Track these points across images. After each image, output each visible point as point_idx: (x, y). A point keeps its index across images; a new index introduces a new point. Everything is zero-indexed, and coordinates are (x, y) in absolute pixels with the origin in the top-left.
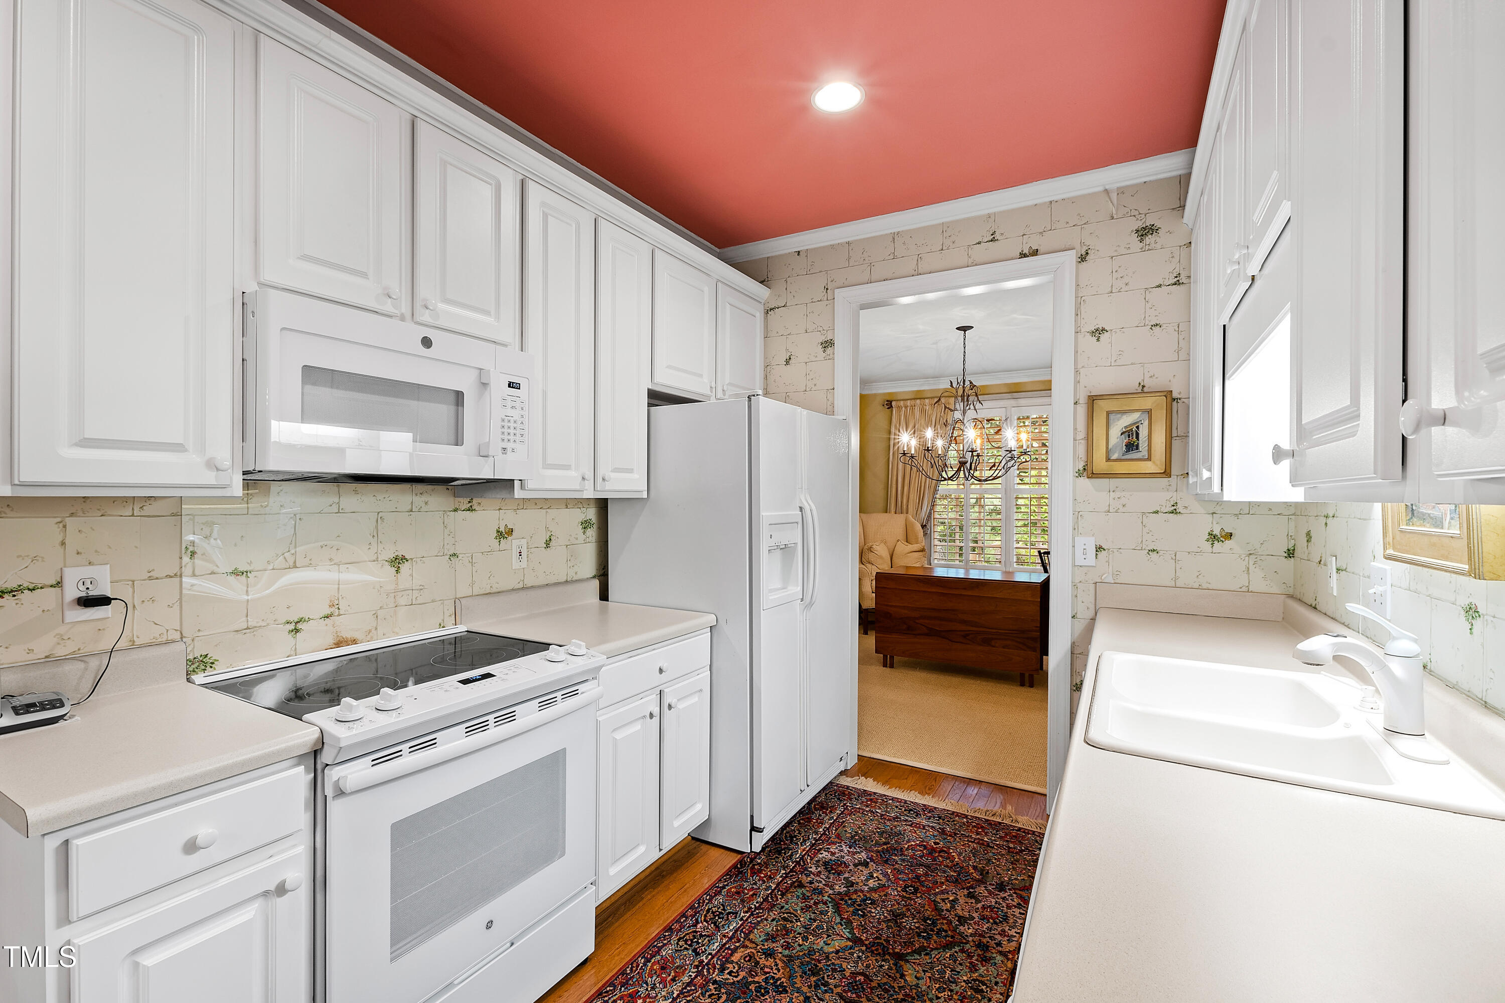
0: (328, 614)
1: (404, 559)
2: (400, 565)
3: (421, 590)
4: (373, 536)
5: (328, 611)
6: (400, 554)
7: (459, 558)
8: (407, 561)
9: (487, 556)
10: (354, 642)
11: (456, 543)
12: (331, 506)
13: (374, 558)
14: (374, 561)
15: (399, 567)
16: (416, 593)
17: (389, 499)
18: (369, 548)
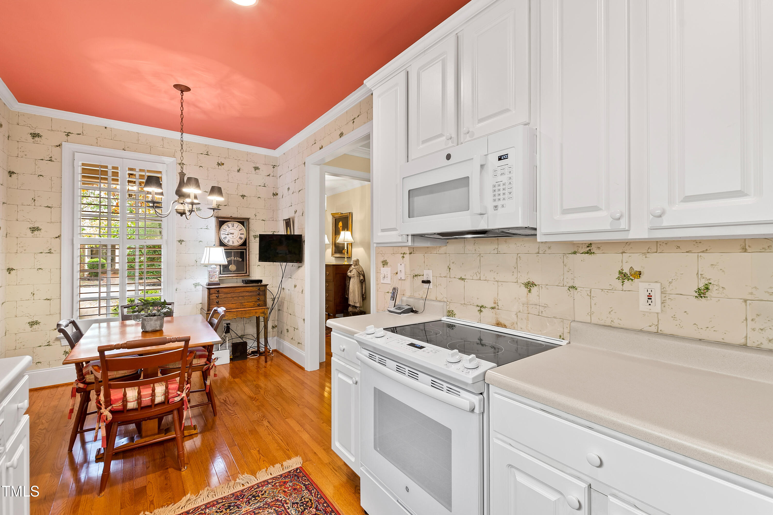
0: (493, 307)
1: (533, 284)
2: (531, 288)
3: (546, 307)
4: (515, 268)
5: (493, 305)
6: (531, 280)
7: (578, 290)
8: (536, 286)
9: (607, 293)
10: (505, 326)
11: (575, 279)
12: (494, 250)
13: (516, 281)
14: (516, 283)
15: (530, 289)
16: (542, 309)
17: (525, 245)
18: (513, 275)
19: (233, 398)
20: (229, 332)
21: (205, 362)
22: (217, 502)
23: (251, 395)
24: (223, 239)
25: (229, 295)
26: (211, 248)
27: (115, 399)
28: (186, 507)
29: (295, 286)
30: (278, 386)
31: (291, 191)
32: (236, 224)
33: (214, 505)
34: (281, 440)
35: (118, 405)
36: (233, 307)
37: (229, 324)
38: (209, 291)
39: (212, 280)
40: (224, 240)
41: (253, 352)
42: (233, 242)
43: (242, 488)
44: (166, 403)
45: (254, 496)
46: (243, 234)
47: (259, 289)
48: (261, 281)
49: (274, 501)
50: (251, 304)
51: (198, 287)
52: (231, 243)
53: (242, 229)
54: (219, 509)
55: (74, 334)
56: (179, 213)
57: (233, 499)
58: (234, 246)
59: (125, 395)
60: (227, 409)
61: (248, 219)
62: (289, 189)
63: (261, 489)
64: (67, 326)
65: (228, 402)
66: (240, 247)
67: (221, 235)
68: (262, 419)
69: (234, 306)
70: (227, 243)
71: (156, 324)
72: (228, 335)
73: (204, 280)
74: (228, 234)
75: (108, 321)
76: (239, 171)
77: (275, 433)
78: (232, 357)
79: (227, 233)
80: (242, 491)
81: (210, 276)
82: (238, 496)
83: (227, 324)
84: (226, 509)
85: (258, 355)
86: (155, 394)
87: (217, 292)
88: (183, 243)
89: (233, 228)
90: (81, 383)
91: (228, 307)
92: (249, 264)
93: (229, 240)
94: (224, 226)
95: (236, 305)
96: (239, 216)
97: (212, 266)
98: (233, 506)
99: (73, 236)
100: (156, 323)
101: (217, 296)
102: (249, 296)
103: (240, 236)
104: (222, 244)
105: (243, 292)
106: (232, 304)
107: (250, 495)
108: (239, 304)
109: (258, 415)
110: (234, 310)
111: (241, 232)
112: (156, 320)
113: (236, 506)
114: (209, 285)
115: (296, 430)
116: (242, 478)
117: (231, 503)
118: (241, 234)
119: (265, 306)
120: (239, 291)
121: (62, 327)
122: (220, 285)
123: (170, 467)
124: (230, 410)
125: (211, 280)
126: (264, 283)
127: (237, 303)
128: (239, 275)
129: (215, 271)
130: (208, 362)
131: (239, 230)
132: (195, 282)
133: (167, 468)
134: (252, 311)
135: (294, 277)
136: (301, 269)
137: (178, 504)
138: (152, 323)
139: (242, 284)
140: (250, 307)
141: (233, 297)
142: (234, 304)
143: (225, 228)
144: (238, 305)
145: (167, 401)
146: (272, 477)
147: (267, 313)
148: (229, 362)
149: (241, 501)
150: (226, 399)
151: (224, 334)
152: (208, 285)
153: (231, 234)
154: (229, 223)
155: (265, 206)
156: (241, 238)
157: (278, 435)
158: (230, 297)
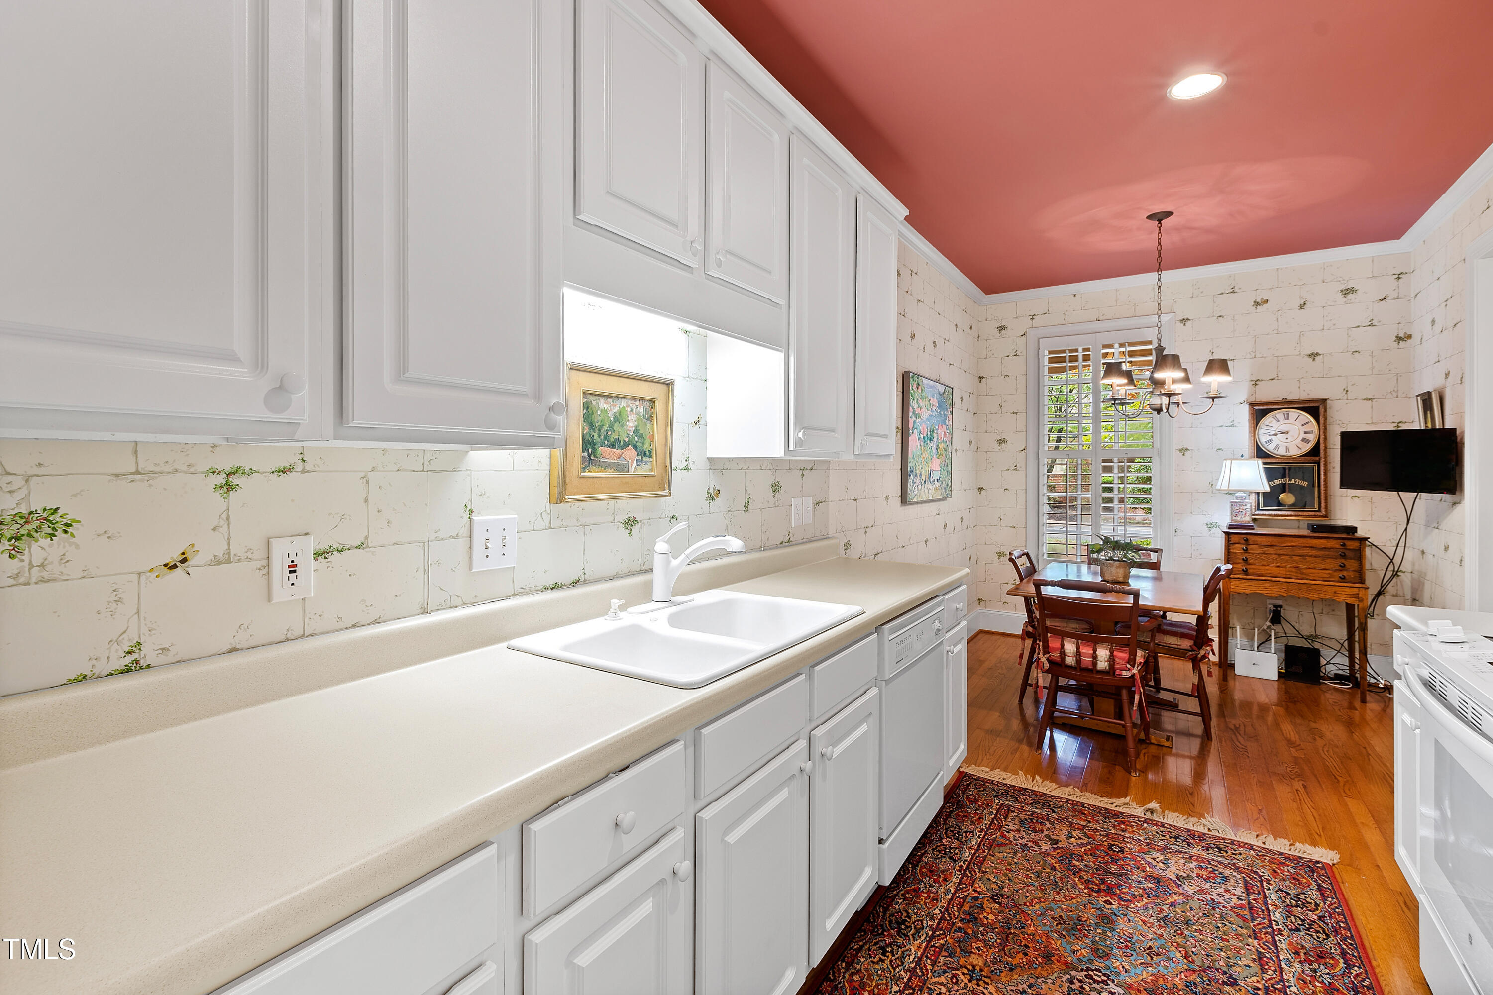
19: (1255, 730)
20: (1279, 622)
21: (1191, 646)
22: (1163, 825)
23: (1293, 739)
24: (1263, 443)
25: (1271, 550)
26: (1233, 461)
27: (1053, 647)
28: (1121, 808)
29: (1446, 548)
30: (1365, 748)
31: (1438, 328)
32: (1294, 414)
33: (1156, 825)
34: (1315, 818)
35: (1055, 655)
36: (1279, 573)
37: (1281, 607)
38: (1227, 539)
39: (1238, 519)
40: (1265, 445)
41: (1337, 677)
42: (1287, 449)
43: (1206, 831)
44: (1111, 673)
45: (1219, 848)
46: (1311, 432)
47: (1344, 545)
48: (1354, 530)
49: (1248, 869)
50: (1324, 574)
51: (1214, 530)
52: (1282, 451)
53: (1308, 423)
54: (1162, 832)
55: (1027, 569)
56: (1154, 410)
57: (1185, 834)
58: (1289, 457)
59: (1062, 646)
60: (1235, 740)
61: (1324, 401)
62: (1433, 322)
63: (1235, 847)
64: (1020, 557)
65: (1242, 732)
66: (1302, 459)
67: (1261, 437)
68: (1293, 777)
69: (1282, 572)
70: (1272, 451)
71: (1117, 573)
72: (1278, 628)
73: (1224, 520)
74: (1275, 435)
75: (1079, 563)
76: (1302, 307)
77: (1308, 804)
78: (1284, 671)
79: (1273, 433)
80: (1204, 834)
81: (1234, 513)
82: (1195, 836)
83: (1275, 606)
84: (1170, 837)
85: (1349, 685)
86: (1096, 655)
87: (1243, 542)
88: (1187, 453)
89: (1287, 421)
90: (1031, 626)
91: (1269, 572)
92: (1326, 494)
93: (1277, 445)
94: (1268, 419)
95: (1286, 571)
96: (1304, 396)
97: (1236, 494)
98: (1181, 840)
99: (1038, 449)
100: (1118, 571)
101: (1243, 549)
102: (1316, 556)
103: (1303, 435)
104: (1260, 453)
105: (1304, 547)
106: (1278, 567)
107: (1214, 844)
108: (1294, 570)
109: (1289, 769)
110: (1281, 579)
111: (1308, 428)
112: (1118, 567)
113: (1187, 842)
114: (1231, 527)
115: (1358, 821)
116: (1211, 821)
117: (1181, 836)
118: (1306, 432)
119: (1361, 583)
120: (1293, 544)
121: (1013, 557)
122: (1254, 529)
123: (1118, 765)
124: (1239, 742)
125: (1234, 518)
126: (1360, 533)
127: (1290, 567)
128: (1300, 513)
129: (1244, 503)
130: (1195, 648)
131: (1303, 425)
132: (1208, 521)
133: (1116, 765)
134: (1326, 587)
135: (1443, 526)
136: (1459, 508)
137: (1113, 800)
138: (1113, 570)
139: (1306, 532)
140: (1322, 579)
141: (1279, 555)
142: (1282, 567)
143: (1270, 423)
144: (1289, 571)
145: (1112, 670)
146: (1263, 846)
147: (1367, 599)
148: (1276, 678)
149: (1196, 842)
150: (1240, 726)
151: (1268, 624)
152: (1229, 528)
153: (1283, 433)
154: (1278, 413)
155: (1373, 368)
156: (1305, 440)
157: (1312, 810)
158: (1271, 553)
